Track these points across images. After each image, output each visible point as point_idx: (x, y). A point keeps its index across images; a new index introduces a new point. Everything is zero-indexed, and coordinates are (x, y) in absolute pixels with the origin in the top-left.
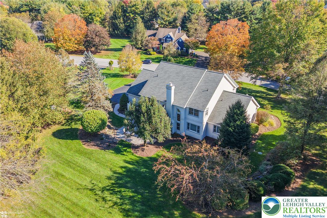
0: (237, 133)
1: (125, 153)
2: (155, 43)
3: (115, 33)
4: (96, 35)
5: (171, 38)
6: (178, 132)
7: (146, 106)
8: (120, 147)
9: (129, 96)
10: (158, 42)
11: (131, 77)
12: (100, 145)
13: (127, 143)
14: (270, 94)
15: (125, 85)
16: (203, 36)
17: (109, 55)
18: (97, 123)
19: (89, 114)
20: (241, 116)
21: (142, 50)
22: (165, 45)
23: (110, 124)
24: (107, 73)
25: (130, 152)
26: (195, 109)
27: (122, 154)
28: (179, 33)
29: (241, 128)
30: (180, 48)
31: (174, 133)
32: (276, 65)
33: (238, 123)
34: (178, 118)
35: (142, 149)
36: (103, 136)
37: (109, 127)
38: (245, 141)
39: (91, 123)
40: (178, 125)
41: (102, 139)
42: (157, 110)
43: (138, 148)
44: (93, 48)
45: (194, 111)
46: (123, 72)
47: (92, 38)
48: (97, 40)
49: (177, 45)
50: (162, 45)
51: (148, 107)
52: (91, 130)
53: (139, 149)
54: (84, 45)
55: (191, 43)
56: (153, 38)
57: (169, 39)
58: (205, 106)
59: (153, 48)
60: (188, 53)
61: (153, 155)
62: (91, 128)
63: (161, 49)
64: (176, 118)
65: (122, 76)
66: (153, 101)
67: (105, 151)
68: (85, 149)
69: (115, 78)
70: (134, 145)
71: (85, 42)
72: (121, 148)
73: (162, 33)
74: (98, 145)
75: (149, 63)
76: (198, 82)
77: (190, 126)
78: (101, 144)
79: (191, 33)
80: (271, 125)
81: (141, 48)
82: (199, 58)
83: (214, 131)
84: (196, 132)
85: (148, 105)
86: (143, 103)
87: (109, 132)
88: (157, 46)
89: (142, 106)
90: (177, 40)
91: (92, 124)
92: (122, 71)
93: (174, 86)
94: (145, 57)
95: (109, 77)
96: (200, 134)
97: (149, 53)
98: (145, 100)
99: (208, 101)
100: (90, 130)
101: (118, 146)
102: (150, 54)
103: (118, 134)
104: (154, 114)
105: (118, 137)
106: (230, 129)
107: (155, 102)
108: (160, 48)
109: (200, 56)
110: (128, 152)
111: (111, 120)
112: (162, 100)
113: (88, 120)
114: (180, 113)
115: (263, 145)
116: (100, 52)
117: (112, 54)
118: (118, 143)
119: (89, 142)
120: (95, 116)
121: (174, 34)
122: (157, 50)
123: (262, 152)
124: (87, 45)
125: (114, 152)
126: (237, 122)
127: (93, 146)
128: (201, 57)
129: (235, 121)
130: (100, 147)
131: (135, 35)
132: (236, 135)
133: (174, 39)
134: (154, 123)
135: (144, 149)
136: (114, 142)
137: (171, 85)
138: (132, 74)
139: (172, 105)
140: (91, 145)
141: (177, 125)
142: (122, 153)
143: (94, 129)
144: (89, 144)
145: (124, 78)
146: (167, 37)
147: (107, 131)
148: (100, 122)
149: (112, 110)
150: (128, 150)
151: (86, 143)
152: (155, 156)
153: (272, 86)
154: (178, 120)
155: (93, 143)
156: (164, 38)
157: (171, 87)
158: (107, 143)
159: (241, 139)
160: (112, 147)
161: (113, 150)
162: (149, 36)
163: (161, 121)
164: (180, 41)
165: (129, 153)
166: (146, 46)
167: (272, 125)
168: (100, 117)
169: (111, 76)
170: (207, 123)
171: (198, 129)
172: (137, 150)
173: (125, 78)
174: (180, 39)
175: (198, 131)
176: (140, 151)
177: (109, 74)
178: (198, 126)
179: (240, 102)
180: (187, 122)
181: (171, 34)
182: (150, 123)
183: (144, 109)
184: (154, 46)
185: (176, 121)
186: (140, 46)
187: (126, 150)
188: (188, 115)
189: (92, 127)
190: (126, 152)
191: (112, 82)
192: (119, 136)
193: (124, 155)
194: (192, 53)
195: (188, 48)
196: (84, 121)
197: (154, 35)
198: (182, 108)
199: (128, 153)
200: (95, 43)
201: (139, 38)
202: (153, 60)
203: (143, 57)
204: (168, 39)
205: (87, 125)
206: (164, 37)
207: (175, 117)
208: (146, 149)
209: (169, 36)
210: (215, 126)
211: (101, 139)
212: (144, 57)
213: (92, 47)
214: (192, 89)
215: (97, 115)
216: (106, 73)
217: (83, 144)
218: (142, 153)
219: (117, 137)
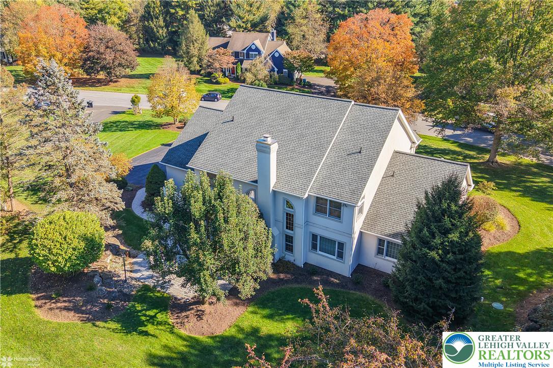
0: (449, 263)
1: (150, 328)
2: (227, 61)
3: (149, 46)
4: (107, 47)
5: (257, 50)
6: (289, 257)
7: (204, 199)
8: (139, 309)
9: (168, 170)
10: (232, 59)
11: (178, 128)
12: (82, 306)
13: (159, 294)
14: (470, 154)
15: (163, 145)
16: (319, 48)
17: (136, 85)
18: (74, 249)
19: (51, 223)
20: (460, 217)
21: (201, 75)
22: (246, 64)
23: (117, 242)
24: (126, 122)
25: (166, 323)
26: (330, 201)
27: (143, 332)
28: (273, 42)
29: (461, 252)
30: (276, 69)
31: (280, 260)
32: (499, 91)
33: (454, 236)
34: (287, 222)
35: (198, 311)
36: (96, 279)
37: (116, 251)
38: (469, 282)
39: (55, 251)
40: (289, 240)
41: (92, 288)
42: (233, 211)
43: (186, 311)
44: (101, 73)
45: (330, 206)
46: (159, 117)
47: (98, 52)
48: (109, 56)
49: (270, 63)
50: (241, 65)
51: (210, 203)
52: (57, 267)
53: (188, 313)
54: (82, 67)
55: (298, 59)
56: (222, 50)
57: (254, 53)
58: (357, 192)
59: (222, 71)
60: (293, 78)
61: (225, 329)
62: (57, 264)
63: (239, 71)
64: (283, 223)
65: (159, 126)
66: (222, 186)
67: (94, 325)
68: (39, 323)
69: (143, 131)
70: (176, 298)
71: (86, 60)
72: (140, 311)
73: (240, 40)
74: (76, 309)
75: (216, 100)
76: (334, 133)
77: (317, 242)
78: (86, 303)
79: (295, 43)
80: (500, 227)
81: (200, 71)
82: (315, 89)
83: (380, 252)
84: (335, 258)
85: (207, 198)
86: (195, 192)
87: (114, 265)
88: (231, 66)
89: (192, 202)
90: (271, 54)
91: (59, 251)
92: (159, 115)
93: (276, 144)
94: (208, 89)
95: (130, 129)
96: (344, 263)
97: (215, 81)
98: (201, 183)
99: (364, 180)
100: (53, 269)
101: (134, 306)
102: (218, 83)
103: (136, 267)
104: (226, 221)
105: (137, 279)
106: (433, 254)
107: (230, 188)
108: (237, 71)
109: (315, 85)
110: (159, 323)
111: (121, 232)
112: (247, 179)
113: (46, 242)
114: (295, 212)
115: (498, 282)
116: (116, 82)
117: (140, 85)
118: (136, 296)
119: (53, 299)
120: (66, 228)
121: (263, 44)
122: (230, 76)
123: (502, 302)
124: (90, 67)
125: (118, 326)
126: (450, 236)
127: (64, 313)
128: (318, 86)
129: (446, 232)
130: (82, 312)
131: (186, 46)
132: (449, 269)
133: (264, 52)
134: (226, 248)
135: (203, 311)
136: (125, 295)
137: (269, 140)
138: (180, 122)
139: (274, 192)
140: (57, 308)
141: (286, 241)
142: (144, 329)
143: (65, 265)
144: (53, 305)
145: (162, 130)
146: (250, 49)
147: (108, 262)
148: (83, 244)
149: (121, 206)
150: (159, 316)
151: (45, 303)
152: (232, 332)
153: (469, 139)
154: (287, 228)
155: (65, 301)
156: (245, 52)
157: (270, 145)
158: (104, 298)
159: (460, 278)
160: (117, 310)
161: (118, 322)
162: (214, 49)
163: (245, 239)
164: (277, 55)
165: (162, 328)
166: (210, 66)
167: (502, 228)
168: (81, 230)
169: (134, 128)
170: (361, 233)
171: (338, 248)
172: (183, 314)
173: (165, 130)
174: (277, 51)
175: (340, 256)
176: (193, 320)
177: (132, 124)
178: (339, 243)
179: (456, 179)
180: (310, 232)
181: (258, 43)
182: (216, 247)
183: (197, 208)
184: (225, 66)
185: (283, 231)
186: (198, 68)
187: (155, 316)
188: (314, 214)
189: (60, 259)
190: (153, 324)
191: (136, 138)
192: (138, 275)
193: (146, 334)
194: (301, 80)
195: (292, 69)
196: (37, 246)
197: (225, 46)
198: (300, 198)
199: (160, 327)
200: (105, 62)
201: (194, 51)
202: (224, 93)
203: (203, 89)
204: (251, 52)
205: (44, 256)
206: (244, 50)
207: (281, 219)
208: (207, 311)
209: (253, 47)
210: (381, 242)
211: (88, 290)
212: (205, 89)
213: (98, 72)
214: (321, 148)
215: (74, 228)
216: (124, 121)
217: (36, 306)
218: (198, 323)
219: (132, 278)
